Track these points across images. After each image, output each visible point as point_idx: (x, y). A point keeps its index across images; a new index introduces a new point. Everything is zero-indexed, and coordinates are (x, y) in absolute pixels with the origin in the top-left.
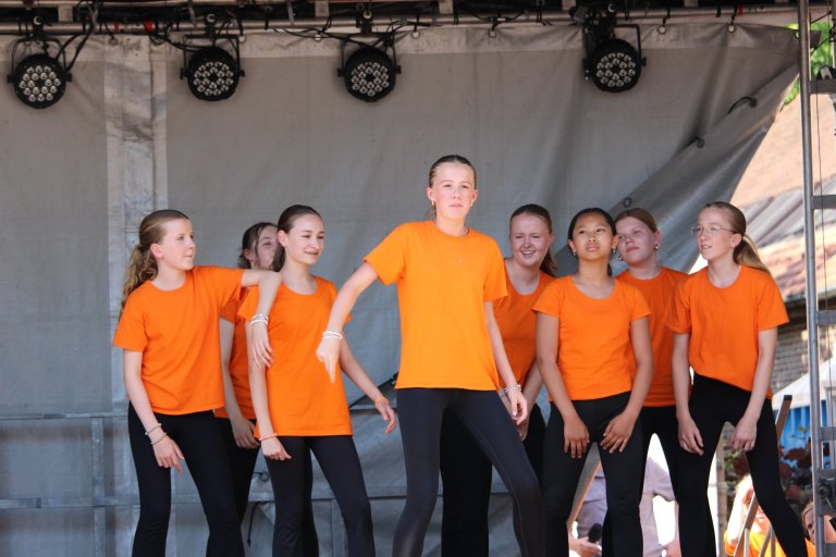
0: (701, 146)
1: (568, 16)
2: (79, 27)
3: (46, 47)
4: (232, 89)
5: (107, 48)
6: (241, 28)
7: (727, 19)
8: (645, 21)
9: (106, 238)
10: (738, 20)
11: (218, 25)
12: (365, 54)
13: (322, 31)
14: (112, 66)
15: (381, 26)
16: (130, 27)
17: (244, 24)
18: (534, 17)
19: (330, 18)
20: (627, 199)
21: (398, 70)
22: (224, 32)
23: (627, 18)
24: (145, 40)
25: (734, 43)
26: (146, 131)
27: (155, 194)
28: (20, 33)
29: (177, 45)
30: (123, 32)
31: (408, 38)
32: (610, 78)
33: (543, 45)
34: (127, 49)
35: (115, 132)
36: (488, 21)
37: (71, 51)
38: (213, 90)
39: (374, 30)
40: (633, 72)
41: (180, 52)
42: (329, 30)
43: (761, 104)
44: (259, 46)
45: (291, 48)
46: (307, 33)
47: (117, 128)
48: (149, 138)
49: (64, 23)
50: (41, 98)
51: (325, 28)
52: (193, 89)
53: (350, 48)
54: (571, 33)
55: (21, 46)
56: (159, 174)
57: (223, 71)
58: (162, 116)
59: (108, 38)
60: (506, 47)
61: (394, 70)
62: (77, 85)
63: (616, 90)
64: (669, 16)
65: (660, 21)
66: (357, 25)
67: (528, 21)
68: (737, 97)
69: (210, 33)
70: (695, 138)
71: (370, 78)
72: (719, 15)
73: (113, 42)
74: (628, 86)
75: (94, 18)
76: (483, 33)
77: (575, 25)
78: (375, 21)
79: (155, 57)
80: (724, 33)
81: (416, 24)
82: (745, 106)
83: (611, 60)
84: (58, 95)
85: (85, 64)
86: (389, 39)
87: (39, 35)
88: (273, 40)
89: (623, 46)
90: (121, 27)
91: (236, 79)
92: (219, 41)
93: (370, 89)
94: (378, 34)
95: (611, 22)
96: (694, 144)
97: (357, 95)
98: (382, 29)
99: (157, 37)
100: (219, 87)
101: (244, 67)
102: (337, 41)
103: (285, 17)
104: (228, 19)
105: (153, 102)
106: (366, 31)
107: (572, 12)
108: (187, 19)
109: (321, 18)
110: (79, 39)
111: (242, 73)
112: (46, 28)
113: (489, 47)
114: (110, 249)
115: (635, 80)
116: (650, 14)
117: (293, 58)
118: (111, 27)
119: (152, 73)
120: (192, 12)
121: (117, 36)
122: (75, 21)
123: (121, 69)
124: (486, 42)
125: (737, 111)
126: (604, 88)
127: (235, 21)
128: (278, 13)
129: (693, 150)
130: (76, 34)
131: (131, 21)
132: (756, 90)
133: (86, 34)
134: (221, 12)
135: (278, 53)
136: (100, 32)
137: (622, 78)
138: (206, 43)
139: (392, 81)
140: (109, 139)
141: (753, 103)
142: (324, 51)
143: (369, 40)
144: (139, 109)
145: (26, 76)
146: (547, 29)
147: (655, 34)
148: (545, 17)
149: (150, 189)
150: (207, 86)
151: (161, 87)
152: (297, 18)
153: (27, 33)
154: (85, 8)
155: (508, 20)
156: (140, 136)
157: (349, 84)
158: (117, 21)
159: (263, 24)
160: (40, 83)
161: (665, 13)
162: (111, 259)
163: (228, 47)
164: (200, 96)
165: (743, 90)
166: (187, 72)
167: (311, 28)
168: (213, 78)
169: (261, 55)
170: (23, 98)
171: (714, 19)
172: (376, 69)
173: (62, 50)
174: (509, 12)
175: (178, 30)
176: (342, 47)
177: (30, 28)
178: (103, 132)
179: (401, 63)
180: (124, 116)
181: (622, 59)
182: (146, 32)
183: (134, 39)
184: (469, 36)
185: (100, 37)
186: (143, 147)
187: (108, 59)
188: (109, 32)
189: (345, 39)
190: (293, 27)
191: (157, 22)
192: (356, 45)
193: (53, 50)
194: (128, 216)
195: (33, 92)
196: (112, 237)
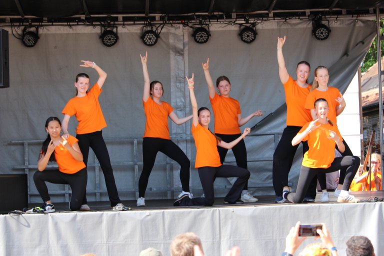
0: (347, 56)
1: (307, 17)
2: (162, 22)
3: (152, 28)
4: (207, 40)
5: (170, 28)
6: (210, 22)
7: (356, 18)
8: (331, 19)
9: (170, 84)
10: (358, 18)
11: (203, 21)
12: (247, 29)
13: (234, 23)
14: (171, 33)
15: (251, 21)
16: (177, 22)
17: (211, 21)
18: (297, 18)
19: (236, 18)
21: (257, 34)
22: (205, 23)
23: (325, 18)
24: (181, 25)
25: (357, 25)
26: (182, 53)
28: (144, 24)
29: (191, 27)
30: (175, 23)
31: (260, 24)
32: (320, 36)
33: (300, 26)
34: (176, 28)
35: (173, 53)
36: (284, 19)
37: (159, 29)
39: (250, 22)
40: (327, 34)
41: (192, 29)
42: (237, 22)
43: (365, 44)
44: (215, 27)
45: (225, 28)
46: (230, 23)
47: (173, 52)
48: (183, 55)
49: (157, 21)
50: (150, 43)
51: (235, 21)
52: (196, 40)
53: (242, 27)
54: (309, 23)
55: (145, 28)
56: (186, 65)
57: (204, 35)
58: (186, 48)
59: (170, 25)
60: (289, 27)
61: (255, 34)
62: (161, 39)
63: (322, 39)
64: (338, 17)
65: (335, 19)
66: (245, 21)
67: (295, 19)
68: (358, 41)
69: (201, 23)
70: (346, 53)
71: (248, 36)
72: (353, 17)
73: (172, 26)
74: (326, 38)
75: (166, 19)
76: (282, 22)
77: (310, 20)
78: (250, 19)
79: (184, 31)
80: (355, 22)
81: (262, 20)
82: (361, 44)
83: (320, 30)
84: (156, 42)
85: (164, 33)
86: (254, 24)
87: (150, 25)
88: (220, 25)
89: (324, 26)
90: (174, 22)
91: (208, 37)
92: (203, 26)
93: (249, 39)
94: (251, 23)
95: (321, 19)
97: (245, 41)
98: (252, 22)
99: (185, 25)
100: (203, 39)
101: (211, 33)
102: (238, 25)
103: (223, 18)
104: (206, 19)
105: (184, 44)
106: (247, 22)
107: (309, 16)
108: (194, 19)
109: (233, 19)
110: (162, 26)
111: (210, 35)
112: (152, 22)
113: (284, 27)
114: (172, 88)
115: (328, 36)
116: (332, 17)
117: (225, 31)
118: (171, 22)
119: (183, 35)
120: (195, 17)
121: (173, 25)
122: (161, 20)
123: (174, 34)
124: (283, 26)
125: (358, 45)
126: (318, 39)
127: (208, 20)
128: (221, 17)
129: (345, 57)
130: (161, 24)
131: (177, 20)
132: (364, 40)
133: (164, 24)
134: (204, 17)
135: (221, 29)
136: (168, 23)
137: (324, 36)
138: (200, 26)
139: (255, 37)
140: (171, 55)
141: (363, 43)
142: (234, 28)
143: (248, 25)
144: (180, 46)
145: (146, 37)
146: (301, 21)
147: (334, 22)
148: (301, 18)
149: (183, 70)
150: (200, 39)
151: (186, 39)
152: (226, 18)
153: (147, 24)
154: (164, 17)
155: (290, 19)
156: (180, 54)
157: (242, 38)
158: (173, 20)
159: (216, 20)
160: (150, 39)
161: (336, 16)
162: (172, 90)
163: (206, 27)
164: (198, 42)
165: (360, 39)
166: (194, 35)
167: (231, 21)
168: (202, 37)
169: (216, 30)
170: (145, 43)
171: (352, 18)
172: (250, 33)
173: (157, 29)
174: (290, 16)
175: (191, 22)
176: (240, 27)
177: (147, 22)
178: (169, 53)
179: (258, 32)
180: (175, 48)
181: (323, 30)
182: (182, 23)
183: (178, 25)
184: (278, 23)
185: (168, 25)
186: (181, 57)
187: (170, 31)
188: (171, 23)
189: (241, 25)
190: (225, 21)
191: (185, 21)
192: (244, 27)
193: (154, 29)
194: (176, 78)
195: (148, 42)
196: (172, 84)
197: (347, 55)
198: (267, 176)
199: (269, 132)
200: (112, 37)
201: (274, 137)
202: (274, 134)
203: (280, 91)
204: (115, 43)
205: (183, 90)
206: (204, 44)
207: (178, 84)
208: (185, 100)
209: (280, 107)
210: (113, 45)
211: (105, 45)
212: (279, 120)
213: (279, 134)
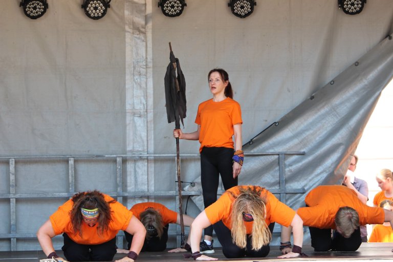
4: (181, 12)
9: (125, 77)
14: (128, 1)
20: (356, 62)
21: (256, 4)
26: (143, 30)
27: (146, 58)
32: (350, 8)
35: (129, 30)
38: (172, 12)
40: (360, 6)
47: (130, 28)
48: (144, 33)
50: (96, 15)
52: (164, 12)
56: (148, 49)
58: (150, 25)
62: (112, 9)
63: (352, 14)
70: (388, 35)
71: (242, 7)
74: (358, 12)
83: (350, 0)
84: (104, 14)
85: (116, 1)
91: (183, 7)
93: (243, 12)
96: (388, 38)
97: (237, 15)
100: (175, 11)
101: (186, 2)
105: (147, 19)
111: (186, 5)
114: (126, 82)
115: (361, 9)
119: (145, 4)
123: (132, 3)
126: (347, 12)
129: (387, 40)
137: (355, 8)
139: (252, 9)
140: (127, 34)
144: (140, 21)
145: (90, 5)
149: (144, 56)
150: (170, 11)
151: (150, 9)
156: (140, 32)
157: (233, 10)
160: (96, 8)
162: (127, 86)
164: (167, 15)
166: (161, 4)
168: (173, 6)
170: (88, 15)
172: (245, 3)
178: (124, 31)
180: (133, 23)
186: (142, 36)
194: (134, 67)
195: (93, 13)
196: (128, 77)
197: (390, 38)
199: (271, 151)
200: (38, 4)
201: (279, 157)
202: (279, 155)
203: (289, 91)
204: (43, 13)
205: (144, 85)
206: (177, 18)
207: (136, 77)
208: (147, 101)
209: (288, 114)
210: (39, 16)
211: (28, 16)
212: (286, 133)
213: (285, 154)
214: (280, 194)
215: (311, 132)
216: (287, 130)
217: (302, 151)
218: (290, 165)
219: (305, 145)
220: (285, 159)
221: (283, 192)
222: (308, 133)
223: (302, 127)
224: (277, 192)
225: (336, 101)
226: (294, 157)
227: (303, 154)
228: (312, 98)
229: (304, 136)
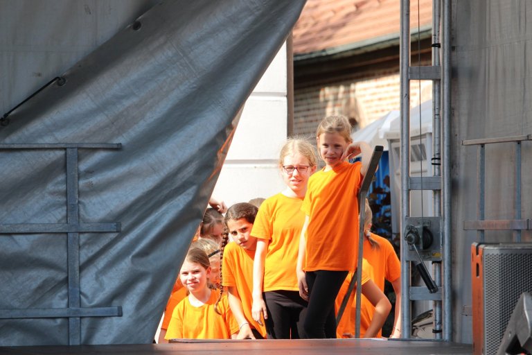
198: (39, 282)
199: (48, 140)
201: (66, 154)
202: (65, 149)
203: (88, 11)
209: (85, 59)
212: (80, 103)
213: (79, 148)
214: (67, 233)
215: (135, 100)
216: (84, 95)
217: (116, 141)
218: (90, 172)
219: (121, 130)
220: (79, 159)
221: (74, 230)
222: (127, 103)
223: (116, 89)
224: (59, 229)
225: (190, 34)
226: (99, 156)
227: (118, 148)
228: (137, 26)
229: (120, 108)
